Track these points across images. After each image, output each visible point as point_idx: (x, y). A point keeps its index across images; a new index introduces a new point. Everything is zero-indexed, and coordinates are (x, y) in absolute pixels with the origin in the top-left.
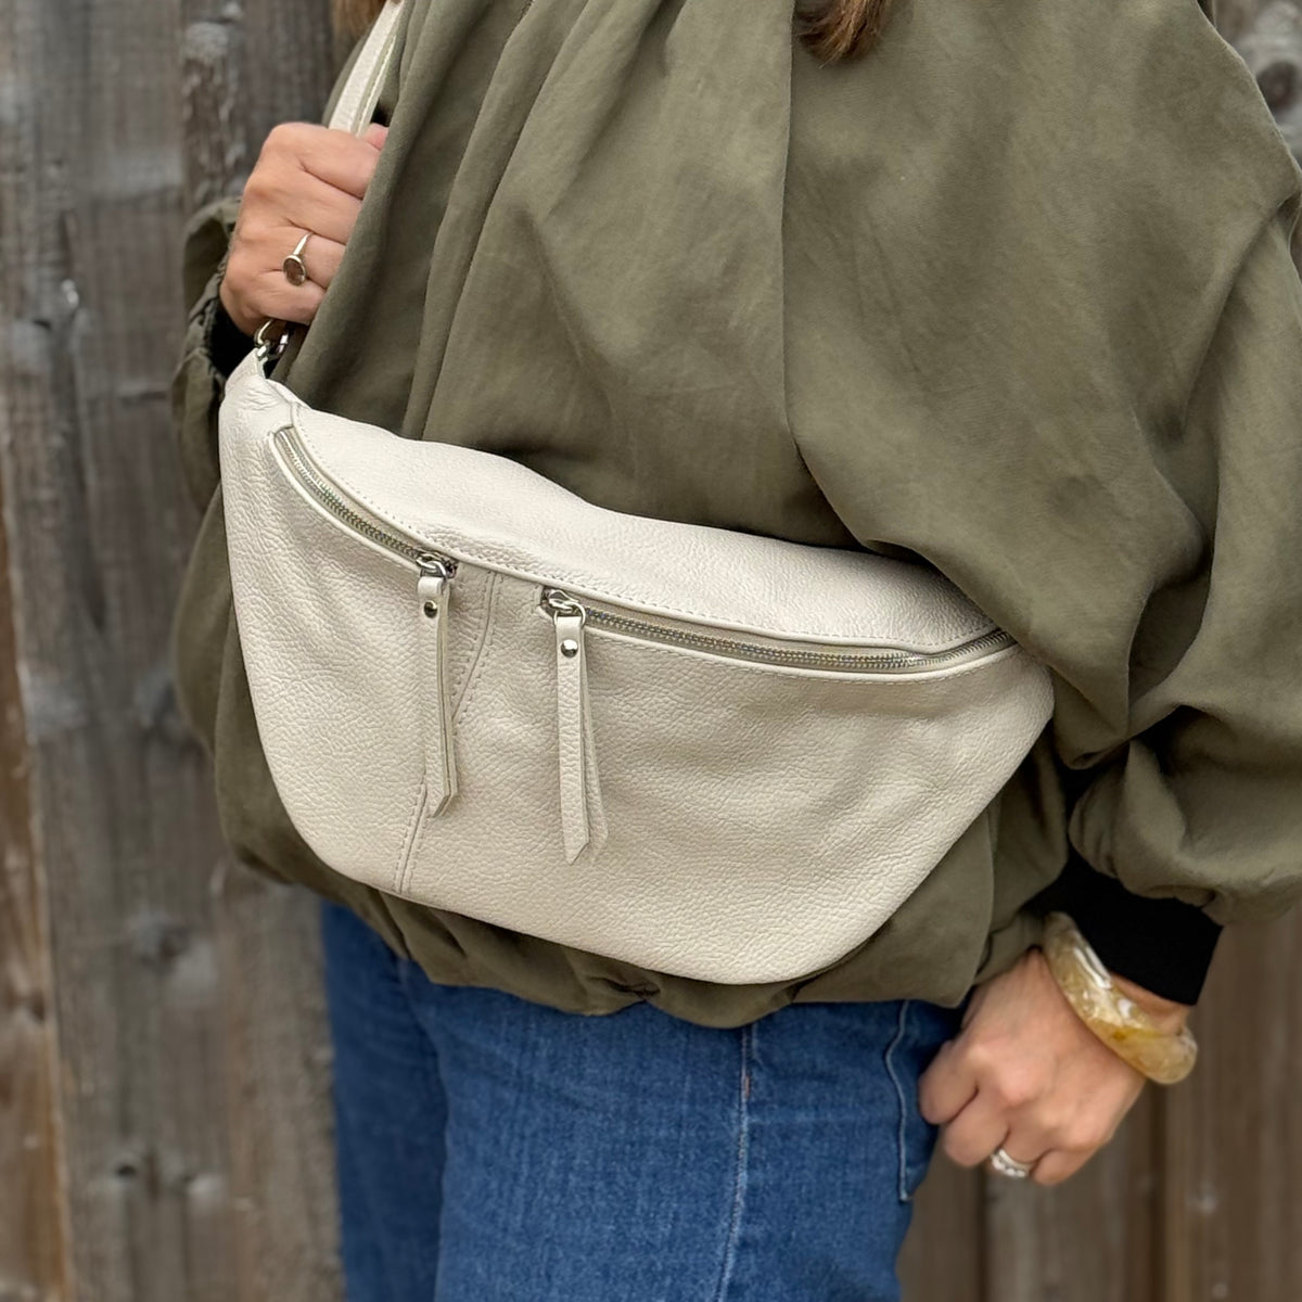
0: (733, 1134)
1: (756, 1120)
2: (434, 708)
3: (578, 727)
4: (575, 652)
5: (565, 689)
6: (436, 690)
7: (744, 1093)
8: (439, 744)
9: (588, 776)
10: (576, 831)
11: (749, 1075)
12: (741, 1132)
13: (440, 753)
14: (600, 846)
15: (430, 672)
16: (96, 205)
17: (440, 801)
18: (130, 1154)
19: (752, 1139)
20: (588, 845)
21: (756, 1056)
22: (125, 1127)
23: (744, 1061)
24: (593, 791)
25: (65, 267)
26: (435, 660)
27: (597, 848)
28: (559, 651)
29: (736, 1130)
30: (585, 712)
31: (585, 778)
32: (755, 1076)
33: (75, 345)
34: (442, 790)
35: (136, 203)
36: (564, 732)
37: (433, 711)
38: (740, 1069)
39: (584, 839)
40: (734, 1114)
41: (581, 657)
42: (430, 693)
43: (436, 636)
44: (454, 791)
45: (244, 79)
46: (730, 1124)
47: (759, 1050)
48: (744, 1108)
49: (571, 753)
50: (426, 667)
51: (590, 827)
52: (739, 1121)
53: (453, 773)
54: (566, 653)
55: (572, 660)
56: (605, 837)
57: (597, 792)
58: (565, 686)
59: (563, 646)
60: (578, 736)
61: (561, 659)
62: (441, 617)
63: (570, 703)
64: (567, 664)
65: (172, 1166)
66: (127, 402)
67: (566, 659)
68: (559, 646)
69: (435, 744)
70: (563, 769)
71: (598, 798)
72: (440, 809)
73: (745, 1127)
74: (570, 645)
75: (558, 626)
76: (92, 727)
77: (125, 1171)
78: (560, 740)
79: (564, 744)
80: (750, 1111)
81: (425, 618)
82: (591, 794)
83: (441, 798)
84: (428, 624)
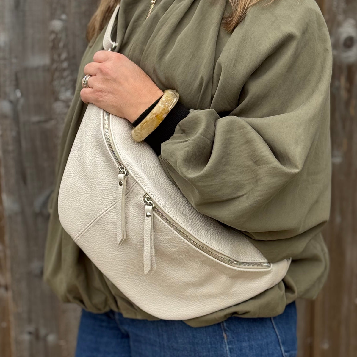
0: (225, 351)
1: (230, 346)
2: (120, 212)
3: (149, 237)
4: (150, 216)
5: (146, 227)
6: (121, 207)
7: (225, 339)
8: (121, 223)
9: (152, 251)
10: (148, 266)
11: (226, 334)
12: (227, 350)
13: (121, 226)
14: (154, 270)
15: (120, 202)
16: (26, 70)
17: (121, 240)
18: (31, 328)
19: (231, 352)
20: (151, 270)
21: (226, 328)
22: (30, 321)
23: (223, 330)
24: (153, 255)
25: (17, 86)
26: (121, 198)
27: (153, 271)
28: (145, 215)
29: (225, 350)
30: (152, 233)
31: (151, 252)
32: (227, 334)
33: (19, 107)
34: (121, 237)
35: (36, 69)
36: (145, 238)
37: (120, 213)
38: (222, 333)
39: (149, 269)
40: (224, 346)
41: (152, 217)
42: (119, 208)
43: (122, 191)
44: (125, 238)
45: (67, 36)
46: (223, 349)
47: (227, 326)
48: (226, 343)
49: (147, 245)
50: (118, 200)
51: (152, 265)
52: (226, 347)
53: (125, 232)
54: (147, 216)
55: (148, 218)
56: (156, 268)
57: (154, 256)
58: (146, 226)
59: (147, 214)
60: (149, 240)
61: (146, 218)
62: (124, 186)
63: (148, 231)
64: (147, 219)
65: (43, 332)
66: (34, 123)
67: (147, 218)
68: (145, 214)
69: (120, 223)
70: (144, 249)
71: (154, 257)
72: (120, 243)
73: (227, 349)
74: (149, 214)
75: (145, 208)
76: (22, 212)
77: (30, 333)
78: (144, 241)
79: (145, 242)
80: (228, 344)
81: (119, 186)
82: (152, 256)
83: (121, 239)
84: (120, 188)
